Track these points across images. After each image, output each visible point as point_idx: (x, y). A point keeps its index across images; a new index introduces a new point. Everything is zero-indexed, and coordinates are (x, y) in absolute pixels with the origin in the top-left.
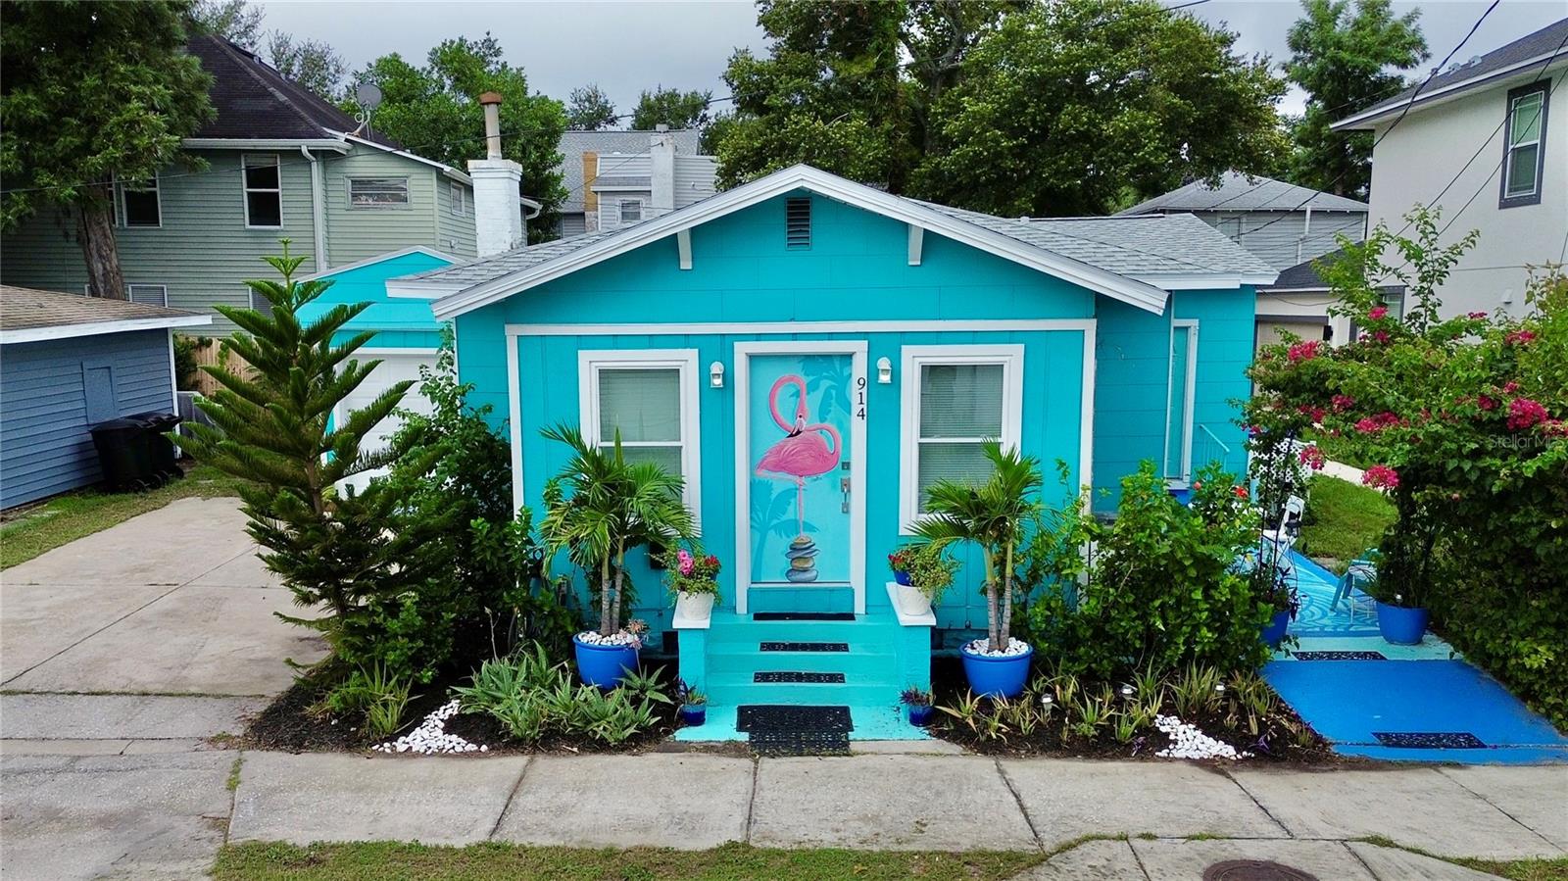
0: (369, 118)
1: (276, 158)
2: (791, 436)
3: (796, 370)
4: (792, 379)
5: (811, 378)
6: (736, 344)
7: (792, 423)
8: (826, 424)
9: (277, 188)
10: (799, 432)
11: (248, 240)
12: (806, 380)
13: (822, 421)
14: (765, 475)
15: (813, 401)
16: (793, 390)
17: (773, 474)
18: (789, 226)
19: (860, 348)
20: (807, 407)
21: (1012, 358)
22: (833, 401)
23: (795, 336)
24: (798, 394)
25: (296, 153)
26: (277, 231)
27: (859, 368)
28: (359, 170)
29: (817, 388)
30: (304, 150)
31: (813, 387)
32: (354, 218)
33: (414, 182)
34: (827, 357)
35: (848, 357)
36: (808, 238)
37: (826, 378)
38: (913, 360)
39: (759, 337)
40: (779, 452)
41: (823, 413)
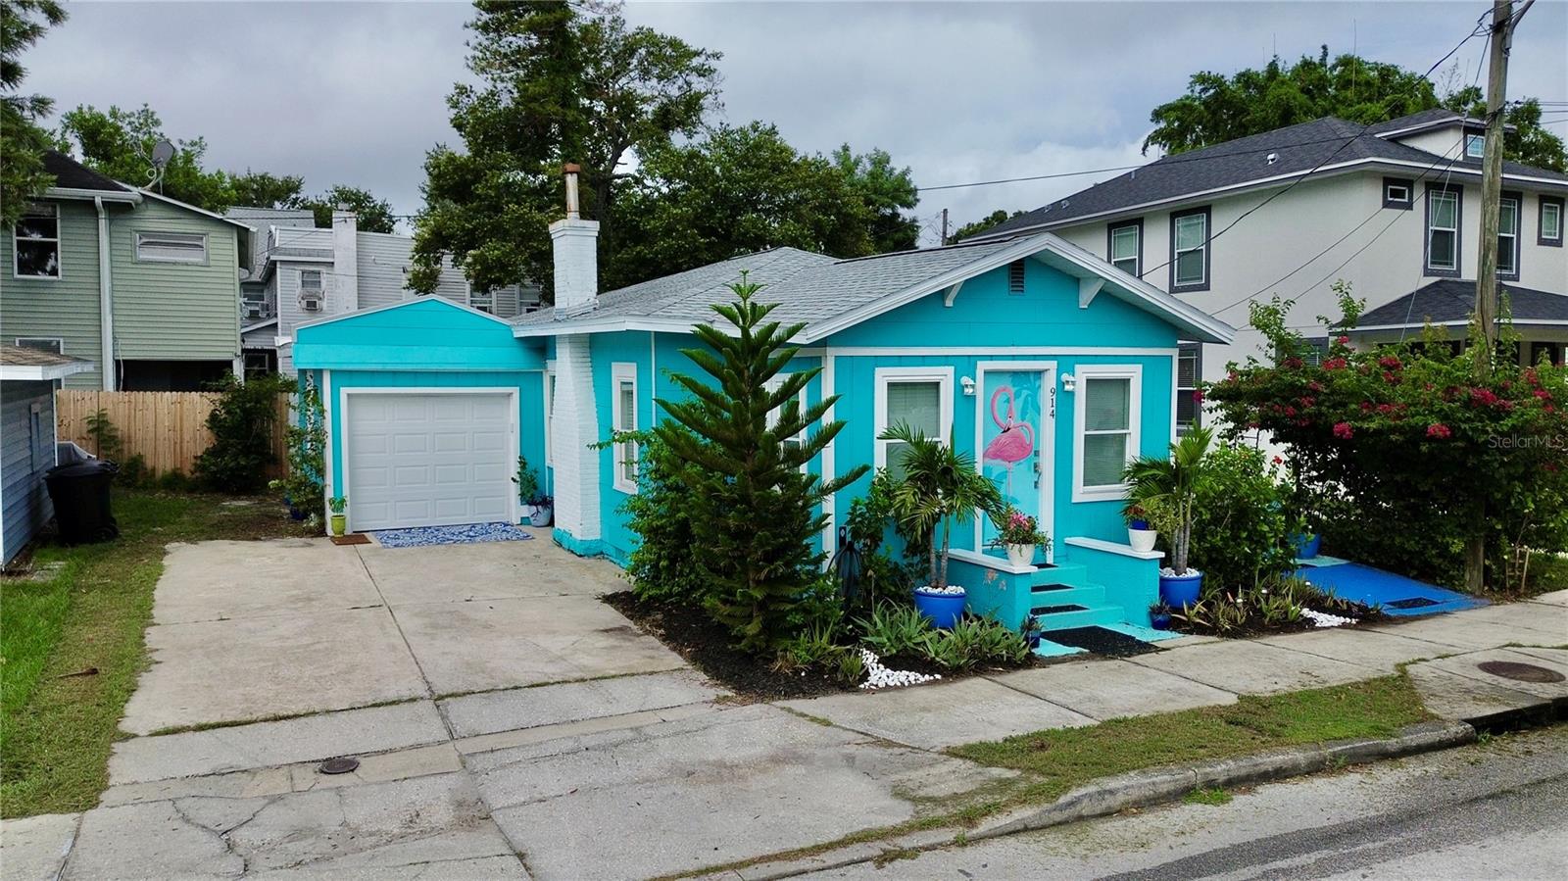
0: (162, 174)
1: (55, 207)
2: (1004, 432)
3: (1007, 382)
4: (1004, 390)
5: (1016, 389)
6: (979, 362)
7: (1004, 422)
8: (1025, 422)
9: (56, 237)
10: (1009, 429)
11: (18, 290)
12: (1014, 390)
13: (1023, 420)
14: (989, 461)
15: (1018, 405)
16: (1006, 398)
17: (993, 461)
18: (1013, 278)
19: (1053, 365)
20: (1013, 409)
21: (1134, 373)
22: (1030, 406)
23: (1014, 357)
24: (1008, 401)
25: (90, 204)
26: (53, 281)
27: (1050, 381)
28: (148, 225)
29: (1020, 396)
30: (98, 201)
31: (1017, 395)
32: (141, 272)
33: (211, 240)
34: (1026, 373)
35: (1039, 373)
36: (1022, 287)
37: (1025, 388)
38: (1083, 373)
39: (991, 357)
40: (996, 444)
41: (1024, 413)
